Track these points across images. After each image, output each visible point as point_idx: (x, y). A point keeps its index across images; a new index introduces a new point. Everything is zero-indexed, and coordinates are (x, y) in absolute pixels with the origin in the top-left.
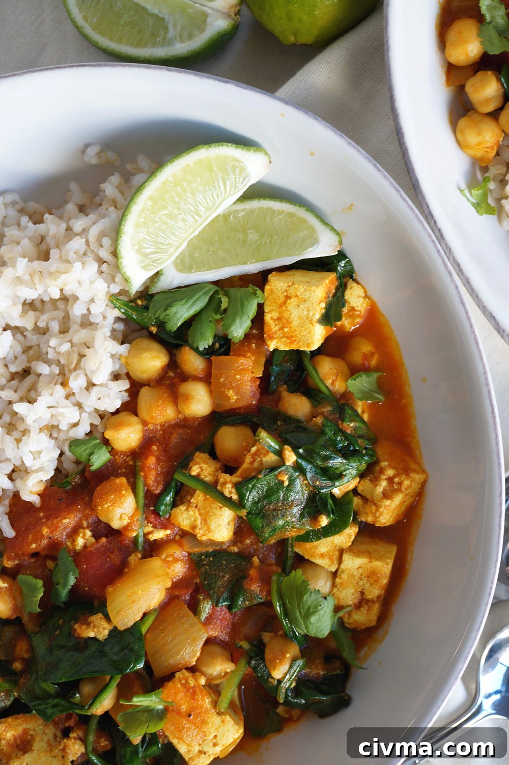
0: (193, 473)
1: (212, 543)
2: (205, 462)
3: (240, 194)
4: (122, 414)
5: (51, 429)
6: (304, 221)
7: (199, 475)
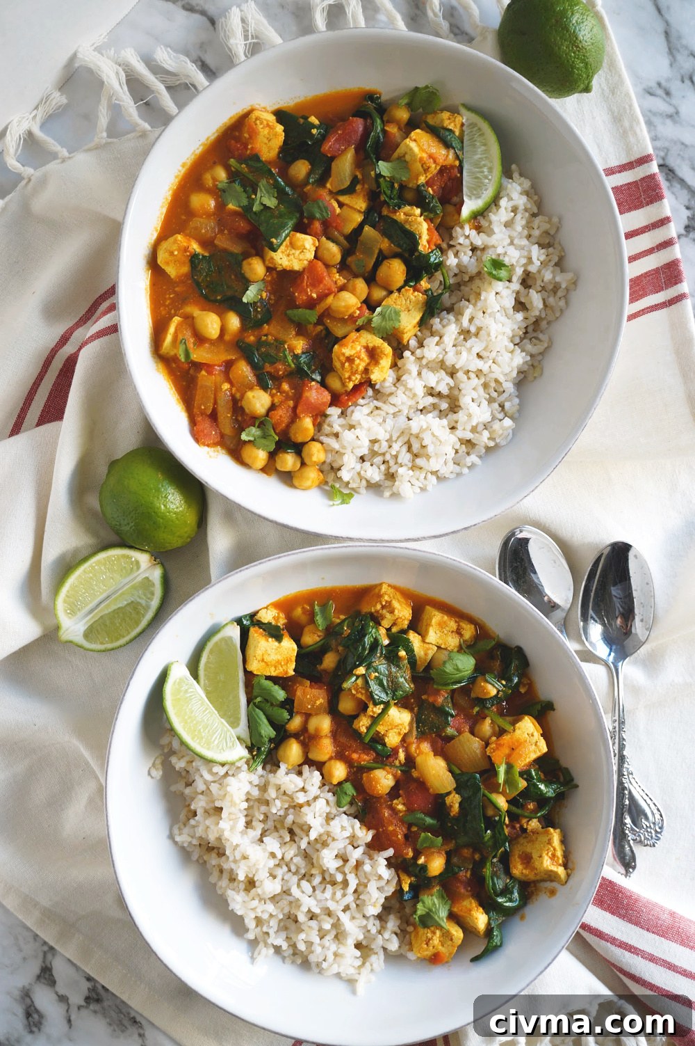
0: (365, 731)
1: (411, 724)
2: (359, 723)
3: (195, 682)
4: (324, 772)
5: (329, 818)
6: (216, 643)
7: (367, 728)
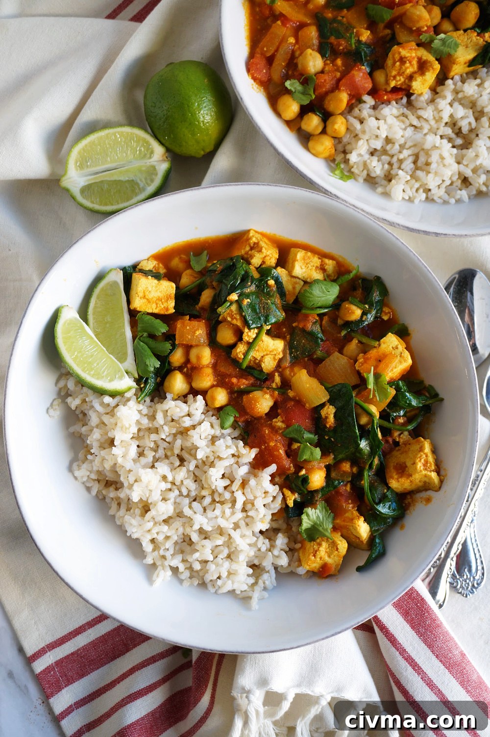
0: (243, 357)
1: (284, 351)
2: (236, 350)
6: (102, 289)
7: (243, 354)
